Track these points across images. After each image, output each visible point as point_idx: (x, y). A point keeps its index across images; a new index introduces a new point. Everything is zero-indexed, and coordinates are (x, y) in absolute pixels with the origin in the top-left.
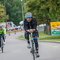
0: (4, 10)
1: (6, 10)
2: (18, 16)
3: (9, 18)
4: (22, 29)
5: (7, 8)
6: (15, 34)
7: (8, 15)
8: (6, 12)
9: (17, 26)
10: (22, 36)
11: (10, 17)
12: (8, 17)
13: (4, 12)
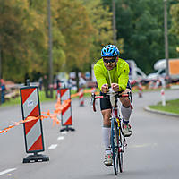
0: (109, 23)
1: (117, 25)
2: (150, 43)
3: (124, 48)
4: (161, 84)
5: (119, 19)
6: (140, 96)
7: (121, 41)
8: (116, 31)
9: (147, 75)
10: (161, 103)
11: (127, 46)
12: (121, 46)
13: (112, 29)
